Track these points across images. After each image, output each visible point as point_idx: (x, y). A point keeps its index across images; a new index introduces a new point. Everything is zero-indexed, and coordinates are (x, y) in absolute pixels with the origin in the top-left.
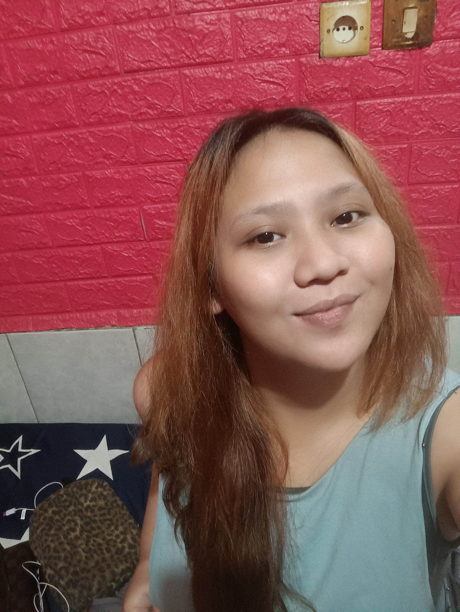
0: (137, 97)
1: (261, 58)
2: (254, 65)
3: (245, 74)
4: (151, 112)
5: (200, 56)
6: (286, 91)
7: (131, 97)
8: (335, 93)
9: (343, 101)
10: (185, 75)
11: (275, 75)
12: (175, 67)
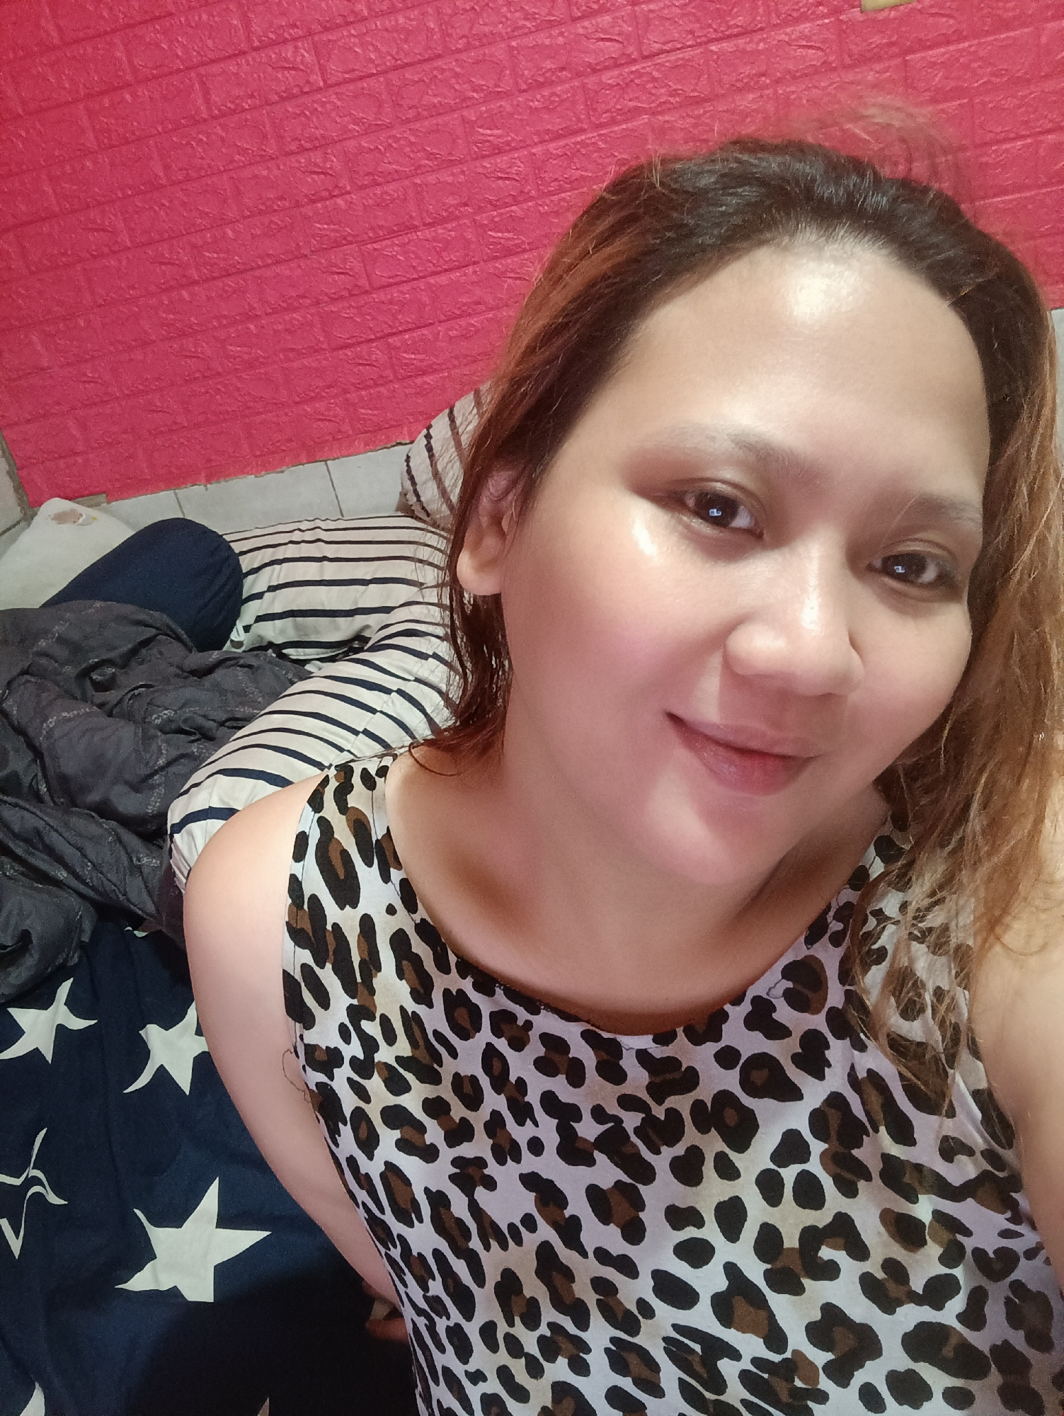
0: (656, 85)
1: (797, 21)
2: (789, 30)
3: (779, 41)
4: (672, 100)
5: (729, 27)
6: (826, 55)
7: (650, 86)
8: (881, 49)
9: (891, 58)
10: (712, 51)
11: (814, 38)
12: (700, 44)
